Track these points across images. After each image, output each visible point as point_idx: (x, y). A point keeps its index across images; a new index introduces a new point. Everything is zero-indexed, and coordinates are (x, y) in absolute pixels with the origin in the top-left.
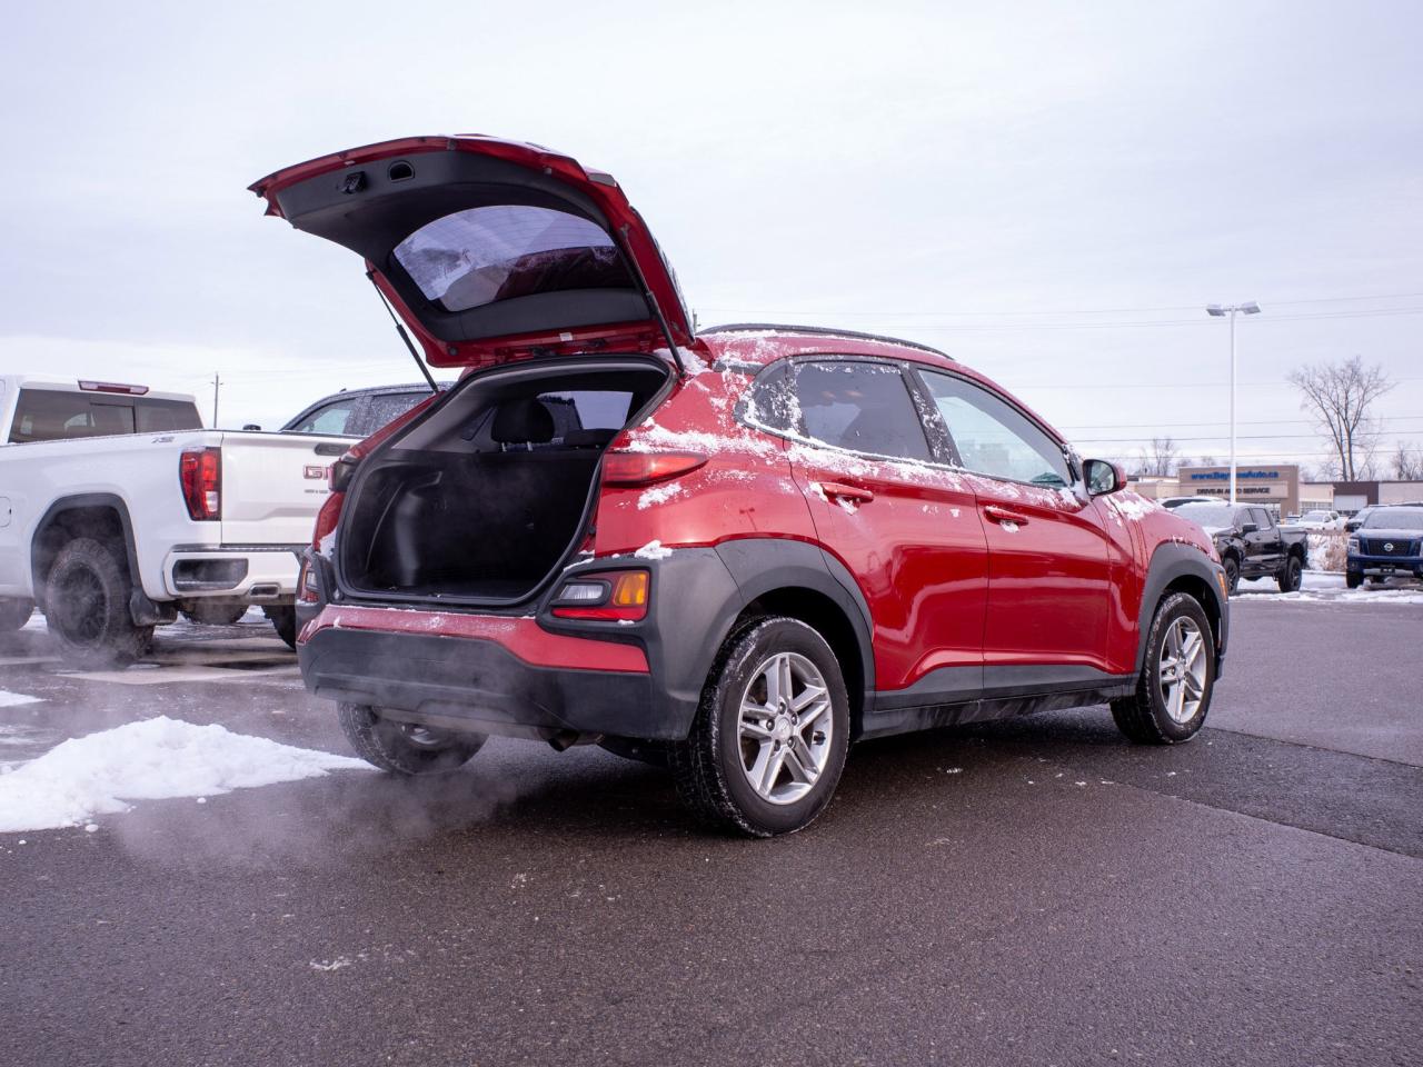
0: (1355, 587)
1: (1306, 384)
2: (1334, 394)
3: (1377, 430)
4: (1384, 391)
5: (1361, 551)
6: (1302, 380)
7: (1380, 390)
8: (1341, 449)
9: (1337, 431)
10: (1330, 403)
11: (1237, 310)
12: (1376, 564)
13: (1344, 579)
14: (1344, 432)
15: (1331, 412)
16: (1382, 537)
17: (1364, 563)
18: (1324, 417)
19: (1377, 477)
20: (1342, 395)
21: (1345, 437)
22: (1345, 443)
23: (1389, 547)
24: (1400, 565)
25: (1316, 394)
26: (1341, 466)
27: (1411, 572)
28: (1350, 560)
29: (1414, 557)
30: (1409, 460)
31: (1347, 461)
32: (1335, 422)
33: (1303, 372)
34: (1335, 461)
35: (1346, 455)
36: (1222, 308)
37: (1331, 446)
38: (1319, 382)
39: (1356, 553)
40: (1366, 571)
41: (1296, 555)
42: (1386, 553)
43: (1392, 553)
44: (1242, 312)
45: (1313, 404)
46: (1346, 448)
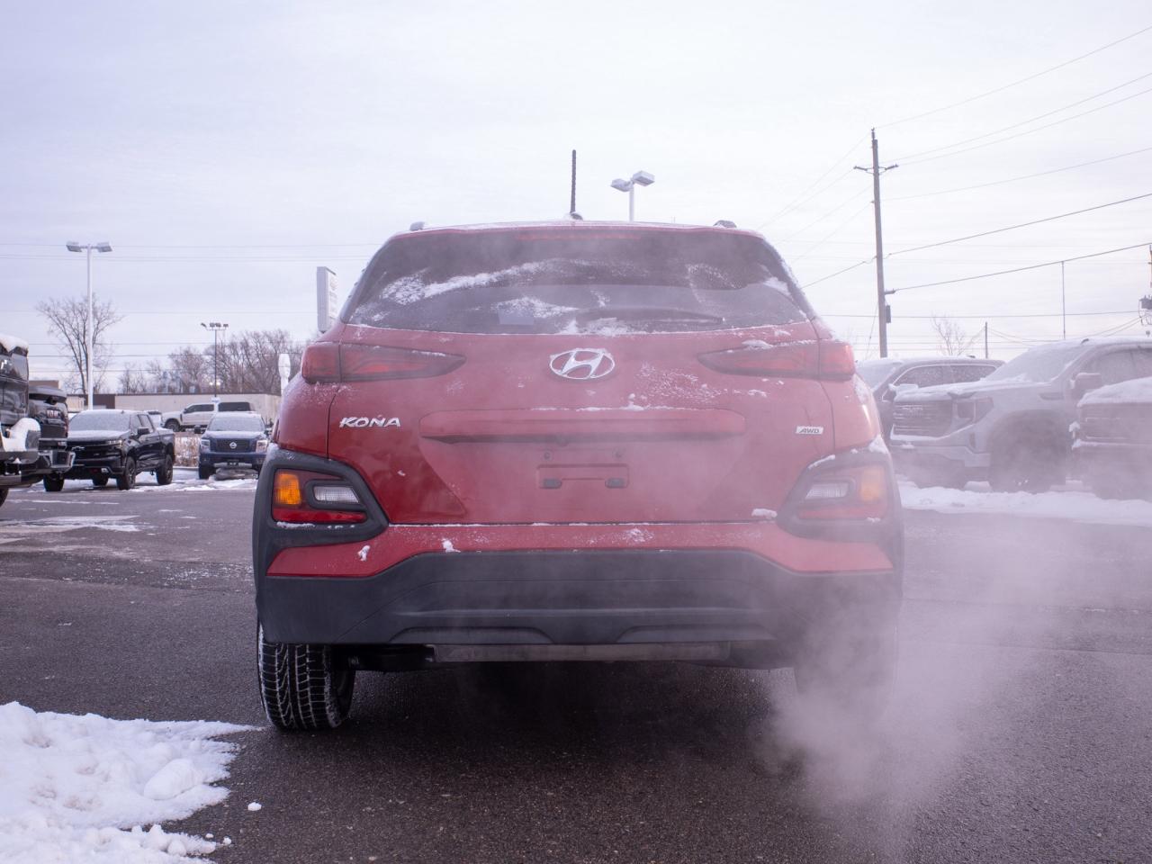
0: (207, 478)
1: (52, 314)
2: (75, 323)
3: (108, 353)
4: (114, 322)
5: (212, 450)
6: (49, 310)
7: (111, 321)
8: (80, 368)
9: (77, 353)
10: (71, 330)
11: (92, 248)
12: (224, 459)
13: (196, 474)
14: (83, 355)
15: (72, 338)
16: (228, 437)
17: (214, 459)
18: (67, 342)
19: (112, 392)
20: (81, 324)
21: (83, 358)
22: (82, 363)
23: (233, 445)
24: (242, 459)
25: (60, 322)
26: (80, 381)
27: (250, 465)
28: (203, 456)
29: (252, 453)
30: (134, 377)
31: (85, 378)
32: (76, 346)
33: (49, 303)
34: (75, 377)
35: (84, 373)
36: (79, 245)
37: (73, 366)
38: (62, 313)
39: (207, 450)
40: (216, 465)
42: (231, 450)
43: (236, 450)
44: (96, 250)
45: (57, 330)
46: (84, 367)
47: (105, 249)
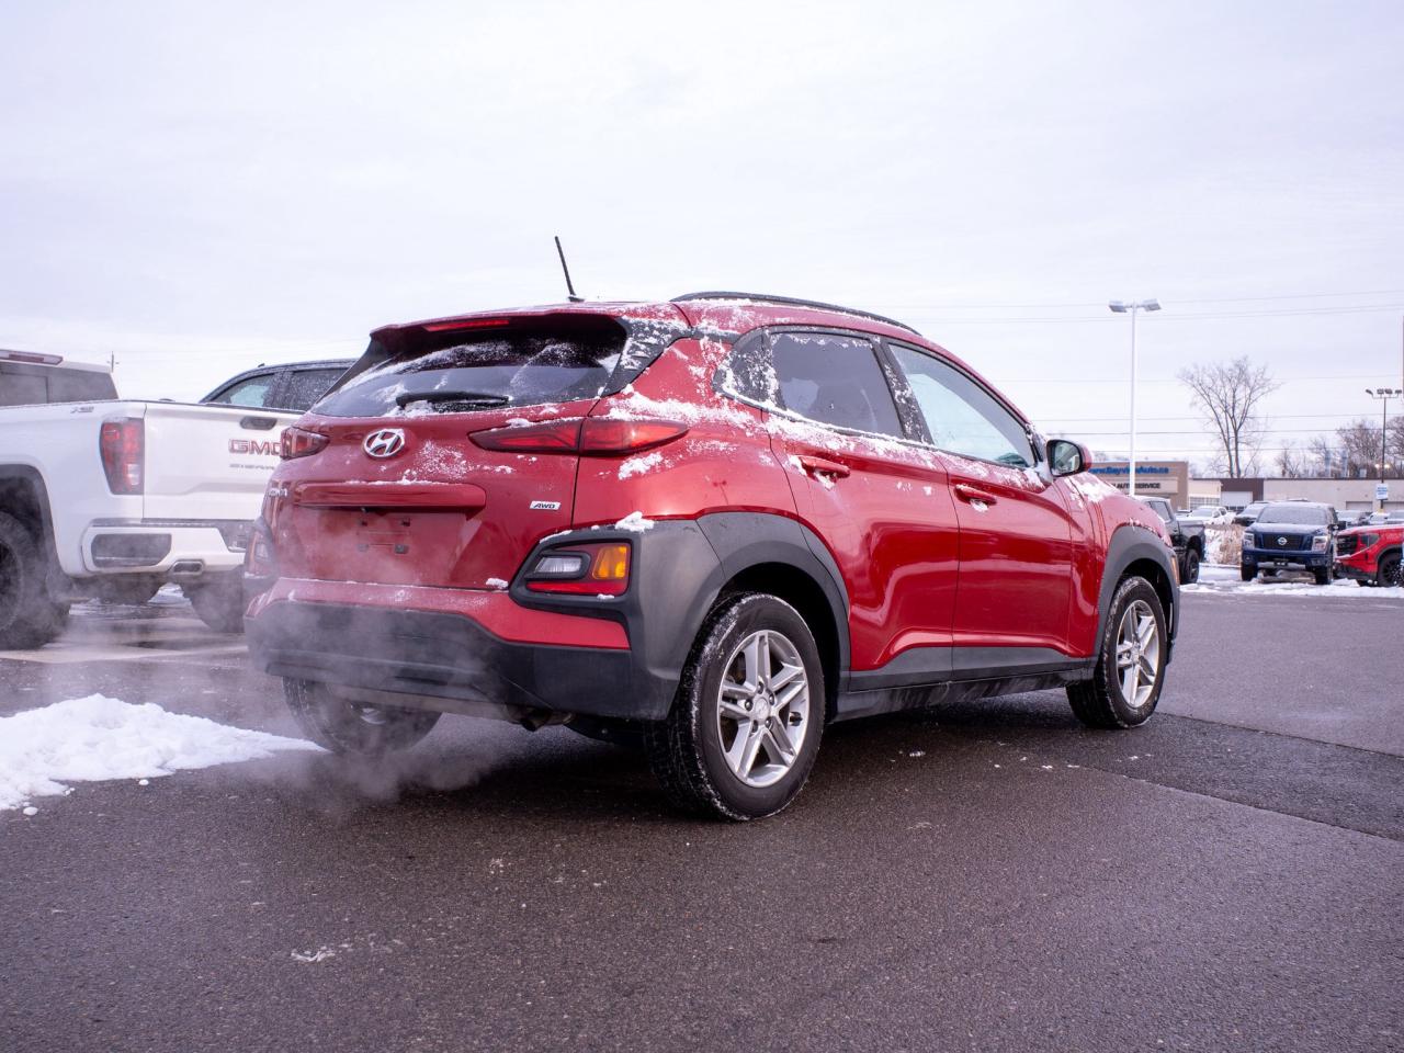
0: (1249, 580)
1: (1195, 383)
2: (1222, 392)
3: (1262, 428)
4: (1270, 390)
5: (1256, 544)
6: (1192, 378)
7: (1267, 389)
8: (1228, 446)
9: (1225, 429)
10: (1218, 401)
11: (1138, 307)
12: (1270, 558)
13: (1239, 573)
14: (1232, 430)
15: (1219, 411)
16: (1276, 531)
17: (1259, 557)
18: (1212, 414)
19: (1262, 474)
20: (1230, 394)
21: (1232, 434)
22: (1231, 440)
23: (1283, 541)
24: (1293, 559)
25: (1205, 393)
26: (1228, 463)
27: (1303, 566)
28: (1245, 553)
29: (1306, 551)
30: (1293, 458)
31: (1234, 459)
32: (1223, 420)
33: (1193, 370)
34: (1222, 458)
35: (1233, 453)
36: (1124, 304)
37: (1220, 444)
38: (1208, 381)
39: (1251, 546)
40: (1260, 564)
41: (1193, 548)
42: (1280, 547)
43: (1286, 547)
44: (1143, 309)
45: (1202, 402)
46: (1232, 446)
47: (1153, 307)
